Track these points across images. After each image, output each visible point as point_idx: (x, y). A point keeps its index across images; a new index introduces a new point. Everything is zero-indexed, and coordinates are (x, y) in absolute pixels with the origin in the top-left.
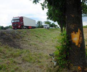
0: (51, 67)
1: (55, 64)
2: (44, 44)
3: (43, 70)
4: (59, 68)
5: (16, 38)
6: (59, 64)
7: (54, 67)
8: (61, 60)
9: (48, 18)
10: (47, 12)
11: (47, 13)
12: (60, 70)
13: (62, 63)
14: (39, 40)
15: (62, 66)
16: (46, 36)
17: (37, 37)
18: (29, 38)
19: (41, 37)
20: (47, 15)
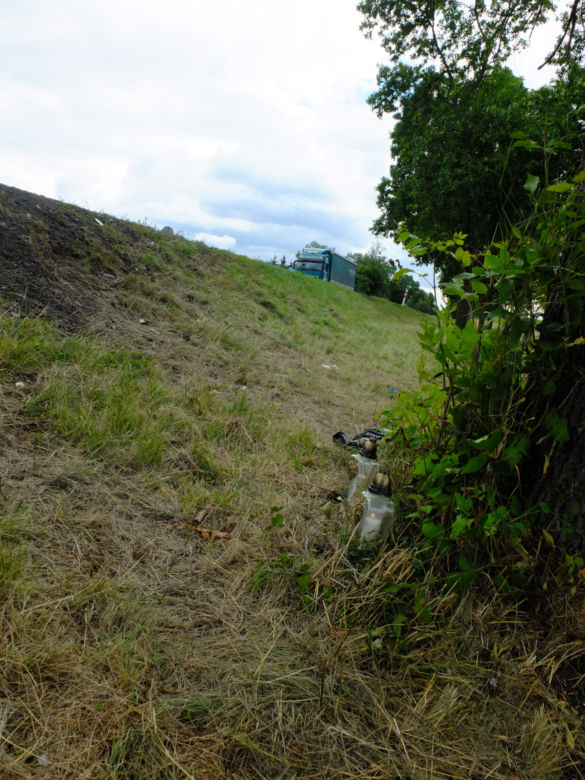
0: (320, 549)
1: (372, 523)
2: (305, 361)
3: (210, 561)
4: (419, 575)
5: (77, 257)
6: (427, 528)
7: (360, 556)
8: (449, 484)
9: (379, 228)
10: (385, 183)
11: (381, 188)
12: (426, 602)
13: (460, 524)
14: (273, 327)
15: (454, 566)
16: (341, 326)
17: (265, 304)
18: (197, 294)
19: (299, 319)
20: (381, 201)
